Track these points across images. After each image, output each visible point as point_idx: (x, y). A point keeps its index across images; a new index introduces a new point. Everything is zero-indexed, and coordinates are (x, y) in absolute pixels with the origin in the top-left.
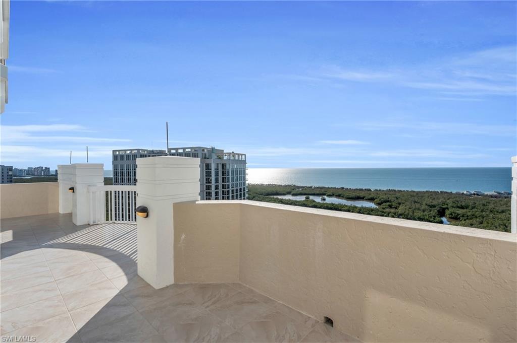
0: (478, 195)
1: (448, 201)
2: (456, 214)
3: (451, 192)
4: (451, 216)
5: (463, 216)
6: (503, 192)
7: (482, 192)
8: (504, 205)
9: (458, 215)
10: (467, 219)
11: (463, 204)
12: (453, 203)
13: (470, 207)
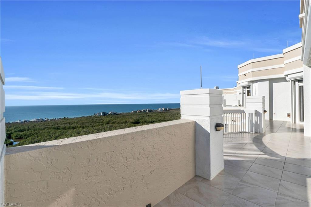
0: (26, 122)
1: (11, 129)
2: (20, 136)
3: (9, 123)
4: (16, 137)
5: (25, 136)
6: (39, 119)
7: (29, 120)
8: (43, 125)
9: (21, 135)
10: (28, 136)
11: (22, 129)
12: (15, 129)
13: (27, 130)
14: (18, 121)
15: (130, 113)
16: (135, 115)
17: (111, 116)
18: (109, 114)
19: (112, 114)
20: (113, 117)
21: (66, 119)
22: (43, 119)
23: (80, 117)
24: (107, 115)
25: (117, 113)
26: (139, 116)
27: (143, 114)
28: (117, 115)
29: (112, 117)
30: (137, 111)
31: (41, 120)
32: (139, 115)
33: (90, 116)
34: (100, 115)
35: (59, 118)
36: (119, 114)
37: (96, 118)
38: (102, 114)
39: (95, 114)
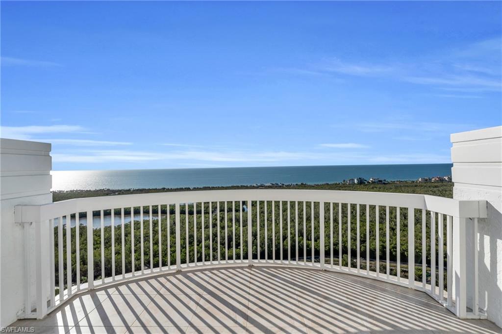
14: (255, 185)
15: (413, 182)
16: (425, 186)
17: (372, 186)
18: (368, 182)
19: (375, 182)
20: (376, 188)
21: (303, 186)
22: (277, 184)
23: (323, 185)
24: (365, 183)
25: (385, 180)
26: (435, 189)
27: (446, 186)
28: (384, 184)
29: (373, 188)
30: (430, 180)
31: (276, 185)
32: (436, 187)
33: (336, 184)
34: (355, 184)
35: (295, 184)
36: (389, 183)
37: (344, 187)
38: (356, 181)
39: (344, 181)
